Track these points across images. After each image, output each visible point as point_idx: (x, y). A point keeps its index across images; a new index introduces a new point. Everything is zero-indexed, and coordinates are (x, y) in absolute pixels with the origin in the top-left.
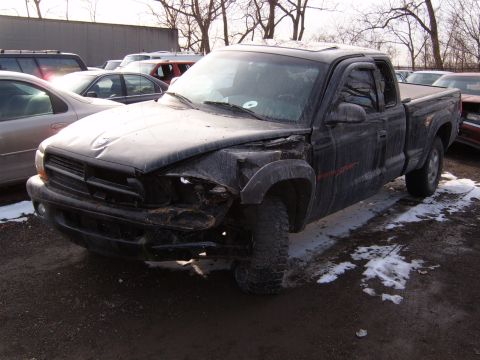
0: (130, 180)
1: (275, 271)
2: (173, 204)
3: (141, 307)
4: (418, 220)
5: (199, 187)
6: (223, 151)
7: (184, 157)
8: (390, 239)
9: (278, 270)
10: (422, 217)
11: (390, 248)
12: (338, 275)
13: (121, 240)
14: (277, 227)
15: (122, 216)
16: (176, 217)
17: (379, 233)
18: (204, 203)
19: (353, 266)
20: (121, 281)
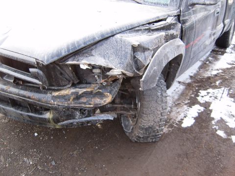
0: (31, 70)
1: (157, 128)
2: (74, 85)
3: (53, 163)
4: (229, 66)
5: (97, 71)
6: (118, 36)
7: (83, 46)
8: (218, 83)
9: (159, 127)
10: (230, 64)
11: (221, 90)
12: (195, 119)
13: (31, 114)
14: (159, 94)
15: (29, 98)
16: (78, 97)
17: (209, 78)
18: (101, 84)
19: (202, 109)
20: (36, 134)
